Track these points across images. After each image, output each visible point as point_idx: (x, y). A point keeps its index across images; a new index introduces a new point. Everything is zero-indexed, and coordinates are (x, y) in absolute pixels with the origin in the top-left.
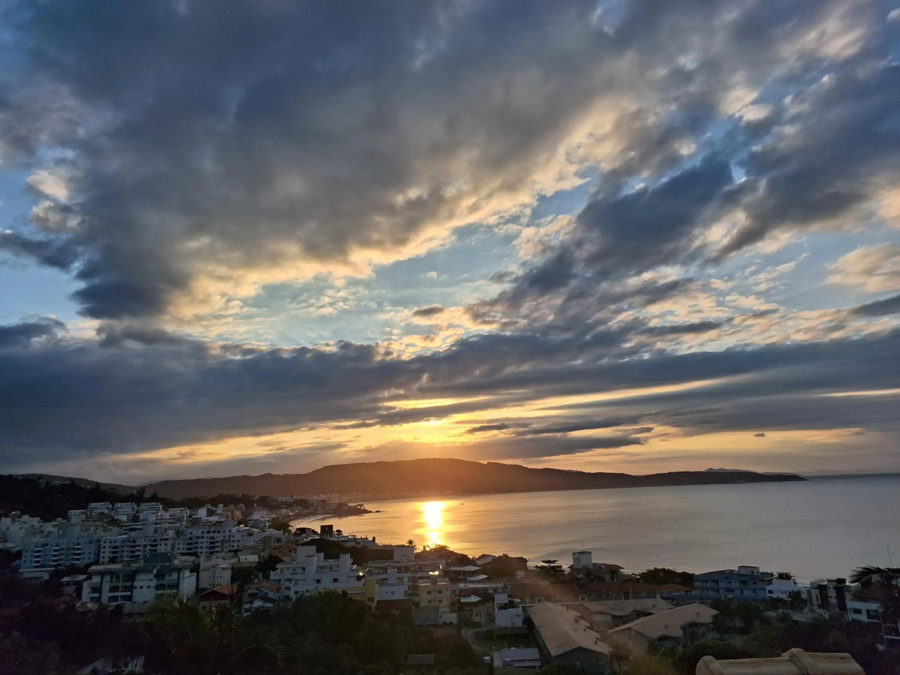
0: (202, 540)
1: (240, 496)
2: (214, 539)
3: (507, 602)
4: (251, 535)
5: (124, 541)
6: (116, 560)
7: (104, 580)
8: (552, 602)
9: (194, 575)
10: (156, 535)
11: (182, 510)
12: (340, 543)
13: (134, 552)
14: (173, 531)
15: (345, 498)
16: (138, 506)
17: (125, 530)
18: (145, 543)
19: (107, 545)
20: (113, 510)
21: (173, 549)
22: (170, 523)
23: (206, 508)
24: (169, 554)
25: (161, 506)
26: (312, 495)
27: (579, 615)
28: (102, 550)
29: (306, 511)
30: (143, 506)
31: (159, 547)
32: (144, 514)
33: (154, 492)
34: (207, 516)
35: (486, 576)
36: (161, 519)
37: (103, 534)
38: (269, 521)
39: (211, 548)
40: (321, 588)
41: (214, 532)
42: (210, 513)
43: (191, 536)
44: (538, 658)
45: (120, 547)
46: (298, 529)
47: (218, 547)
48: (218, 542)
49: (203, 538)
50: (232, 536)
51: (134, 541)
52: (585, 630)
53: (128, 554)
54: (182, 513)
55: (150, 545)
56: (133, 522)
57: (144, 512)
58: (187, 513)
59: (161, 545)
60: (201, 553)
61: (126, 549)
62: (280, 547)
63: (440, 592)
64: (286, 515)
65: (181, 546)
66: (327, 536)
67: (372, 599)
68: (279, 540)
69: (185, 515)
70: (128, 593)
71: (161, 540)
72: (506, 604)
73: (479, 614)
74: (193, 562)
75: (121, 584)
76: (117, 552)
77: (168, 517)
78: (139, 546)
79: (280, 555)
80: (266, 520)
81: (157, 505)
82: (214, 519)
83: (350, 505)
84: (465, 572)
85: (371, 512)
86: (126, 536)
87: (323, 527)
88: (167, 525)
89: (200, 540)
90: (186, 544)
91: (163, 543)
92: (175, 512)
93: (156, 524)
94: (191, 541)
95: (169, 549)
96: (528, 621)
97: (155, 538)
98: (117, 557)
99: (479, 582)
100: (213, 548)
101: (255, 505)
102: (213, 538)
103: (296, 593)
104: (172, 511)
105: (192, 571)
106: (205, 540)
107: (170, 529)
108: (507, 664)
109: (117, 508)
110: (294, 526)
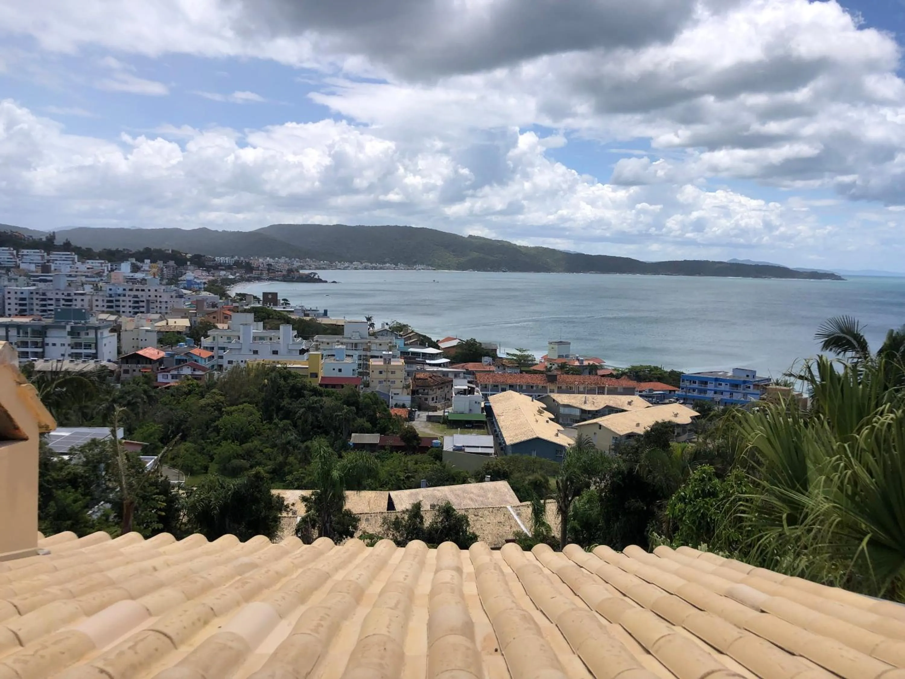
0: (124, 298)
1: (170, 252)
2: (138, 298)
3: (466, 387)
4: (181, 296)
5: (32, 293)
6: (25, 313)
7: (10, 333)
8: (517, 392)
9: (114, 335)
10: (70, 288)
11: (101, 263)
12: (285, 313)
13: (45, 305)
14: (91, 286)
15: (296, 264)
16: (48, 255)
17: (34, 281)
18: (57, 297)
19: (12, 295)
20: (19, 258)
21: (91, 306)
22: (87, 276)
23: (129, 262)
24: (84, 311)
25: (76, 257)
26: (256, 258)
27: (545, 406)
28: (7, 301)
29: (248, 275)
30: (54, 255)
31: (74, 303)
32: (56, 264)
33: (67, 240)
34: (132, 272)
35: (449, 360)
36: (76, 272)
37: (6, 283)
38: (205, 283)
39: (134, 308)
40: (259, 359)
41: (137, 290)
42: (135, 269)
43: (111, 292)
44: (492, 445)
45: (27, 299)
46: (238, 295)
47: (143, 307)
48: (143, 301)
49: (124, 295)
50: (158, 297)
51: (44, 294)
52: (547, 422)
53: (38, 307)
54: (102, 266)
55: (63, 299)
56: (42, 273)
57: (56, 262)
58: (108, 266)
59: (76, 300)
60: (124, 312)
61: (35, 302)
62: (215, 312)
63: (393, 373)
64: (224, 277)
65: (100, 303)
66: (270, 305)
67: (315, 375)
68: (214, 305)
69: (106, 268)
70: (40, 350)
71: (75, 294)
72: (465, 390)
73: (435, 399)
74: (115, 321)
75: (29, 339)
76: (25, 305)
77: (86, 270)
78: (51, 299)
79: (212, 321)
80: (201, 282)
81: (71, 255)
82: (139, 276)
83: (301, 272)
84: (424, 354)
85: (326, 282)
86: (34, 288)
87: (265, 294)
88: (84, 279)
89: (122, 298)
90: (105, 301)
91: (79, 298)
92: (94, 265)
93: (70, 276)
94: (111, 299)
95: (86, 306)
96: (488, 410)
97: (69, 292)
98: (25, 310)
99: (439, 365)
100: (138, 308)
101: (189, 263)
102: (136, 296)
103: (230, 362)
104: (90, 263)
105: (113, 330)
106: (127, 298)
107: (87, 283)
108: (459, 449)
109: (23, 255)
110: (234, 291)
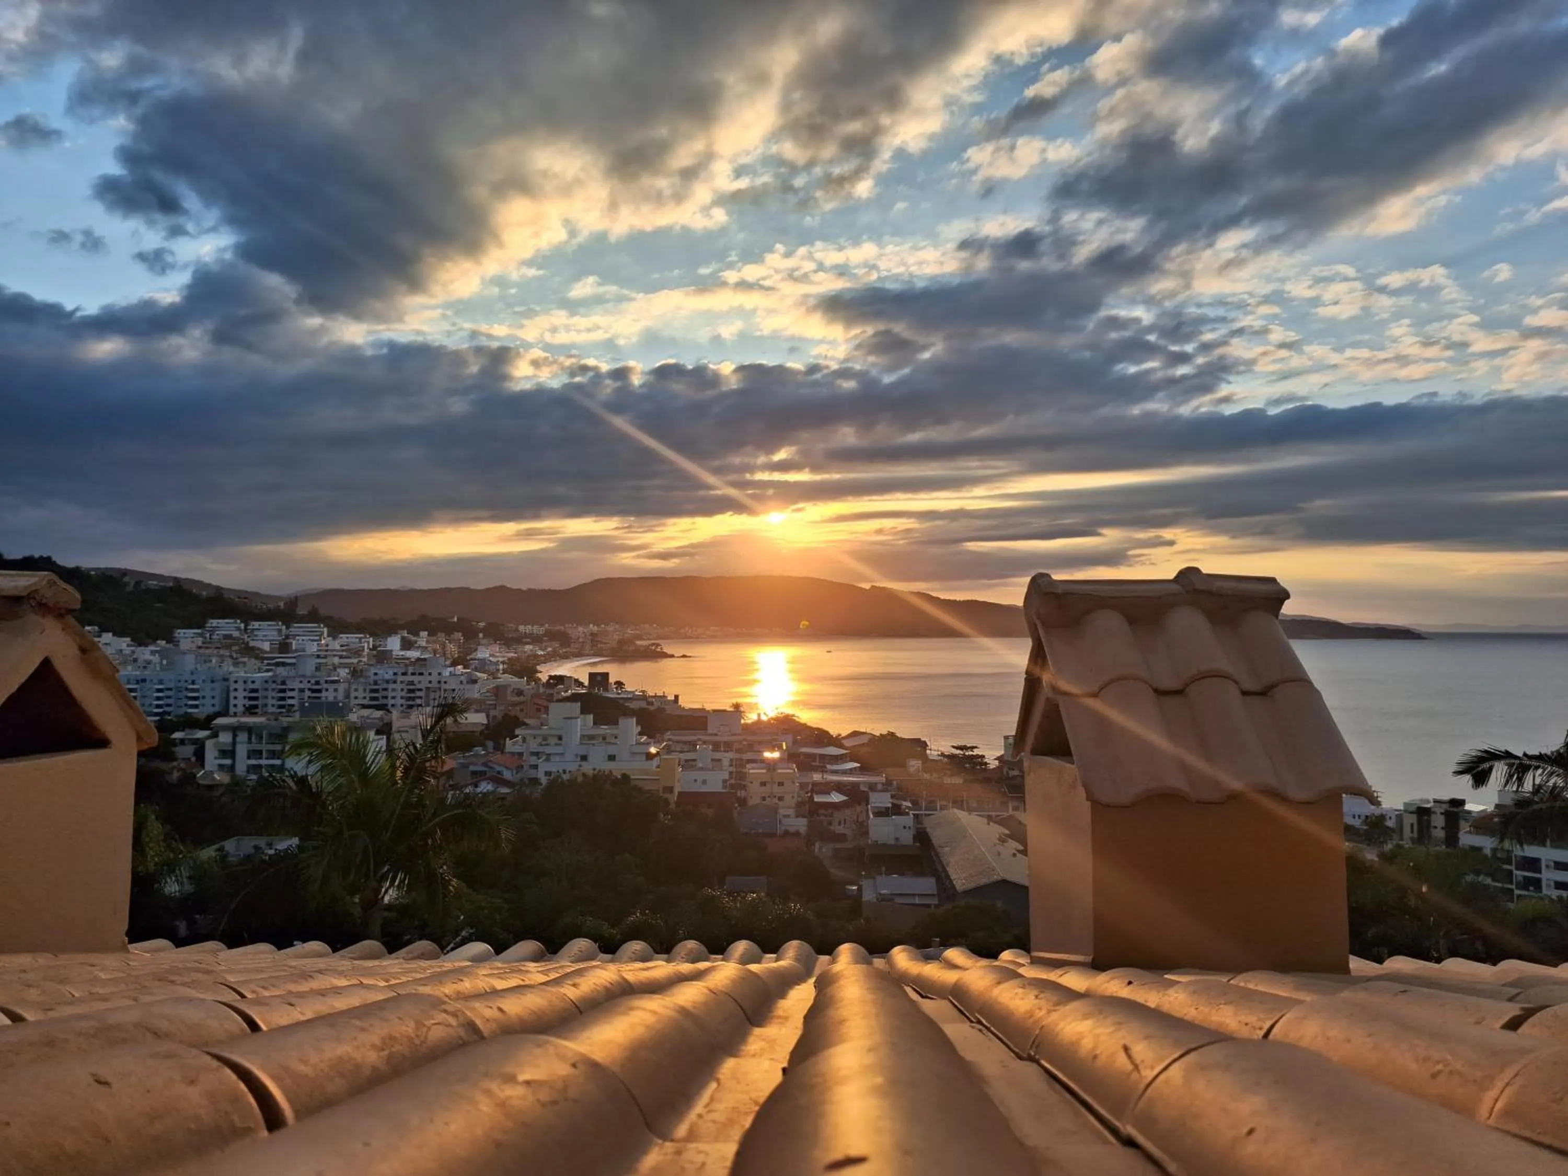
0: (394, 686)
1: (456, 619)
2: (414, 685)
3: (890, 805)
4: (475, 682)
5: (266, 682)
6: (256, 710)
7: (238, 739)
8: (964, 810)
9: (382, 739)
10: (318, 674)
11: (360, 639)
12: (621, 701)
13: (283, 699)
14: (347, 671)
15: (630, 632)
16: (287, 628)
17: (269, 664)
18: (302, 686)
19: (240, 686)
20: (247, 633)
21: (347, 696)
22: (341, 657)
23: (399, 636)
24: (341, 704)
25: (325, 630)
26: (575, 625)
27: (1007, 832)
28: (232, 694)
29: (564, 650)
30: (296, 628)
31: (324, 694)
32: (298, 640)
33: (313, 606)
34: (402, 649)
35: (859, 765)
36: (327, 651)
37: (231, 669)
38: (503, 663)
39: (409, 699)
40: (587, 768)
41: (413, 674)
42: (407, 645)
43: (376, 678)
44: (936, 893)
45: (260, 691)
46: (551, 677)
47: (420, 698)
48: (420, 690)
49: (395, 682)
50: (442, 682)
51: (283, 683)
52: (1014, 855)
53: (274, 702)
54: (361, 643)
55: (309, 689)
56: (280, 653)
57: (297, 638)
58: (368, 642)
59: (327, 690)
60: (393, 705)
61: (271, 694)
62: (523, 702)
63: (781, 784)
64: (531, 653)
65: (360, 694)
66: (599, 690)
67: (670, 790)
68: (520, 693)
69: (366, 645)
70: (277, 762)
71: (326, 682)
72: (887, 808)
73: (843, 822)
74: (381, 719)
75: (264, 747)
76: (256, 699)
77: (338, 647)
78: (293, 690)
79: (521, 716)
80: (498, 661)
81: (319, 627)
82: (414, 654)
83: (638, 643)
84: (822, 756)
85: (672, 656)
86: (270, 674)
87: (592, 676)
88: (336, 660)
89: (391, 686)
90: (368, 691)
91: (331, 687)
92: (349, 640)
93: (318, 657)
94: (376, 687)
95: (341, 696)
96: (922, 837)
97: (318, 679)
98: (256, 707)
99: (845, 772)
100: (413, 699)
101: (481, 635)
102: (412, 683)
103: (548, 774)
104: (344, 638)
105: (378, 733)
106: (398, 686)
107: (344, 666)
108: (883, 899)
109: (253, 630)
110: (546, 672)
